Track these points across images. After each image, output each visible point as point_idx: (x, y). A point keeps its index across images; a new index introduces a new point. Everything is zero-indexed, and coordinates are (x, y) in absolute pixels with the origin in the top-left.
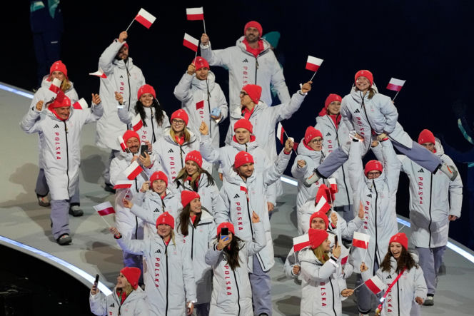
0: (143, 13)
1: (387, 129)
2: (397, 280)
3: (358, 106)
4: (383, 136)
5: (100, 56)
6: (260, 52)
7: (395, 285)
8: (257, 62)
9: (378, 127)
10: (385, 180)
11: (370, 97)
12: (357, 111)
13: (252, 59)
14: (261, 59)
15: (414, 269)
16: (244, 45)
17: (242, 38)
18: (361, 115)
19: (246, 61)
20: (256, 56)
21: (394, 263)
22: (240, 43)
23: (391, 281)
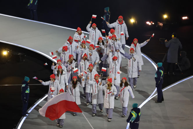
0: (94, 16)
1: (119, 49)
2: (124, 88)
3: (113, 44)
4: (118, 51)
5: (87, 26)
6: (122, 23)
7: (123, 89)
8: (121, 26)
9: (117, 49)
10: (118, 61)
11: (116, 41)
12: (113, 45)
13: (120, 26)
14: (122, 25)
15: (129, 86)
16: (118, 22)
17: (118, 20)
18: (113, 46)
19: (119, 26)
20: (121, 25)
21: (123, 84)
22: (117, 21)
23: (122, 89)
